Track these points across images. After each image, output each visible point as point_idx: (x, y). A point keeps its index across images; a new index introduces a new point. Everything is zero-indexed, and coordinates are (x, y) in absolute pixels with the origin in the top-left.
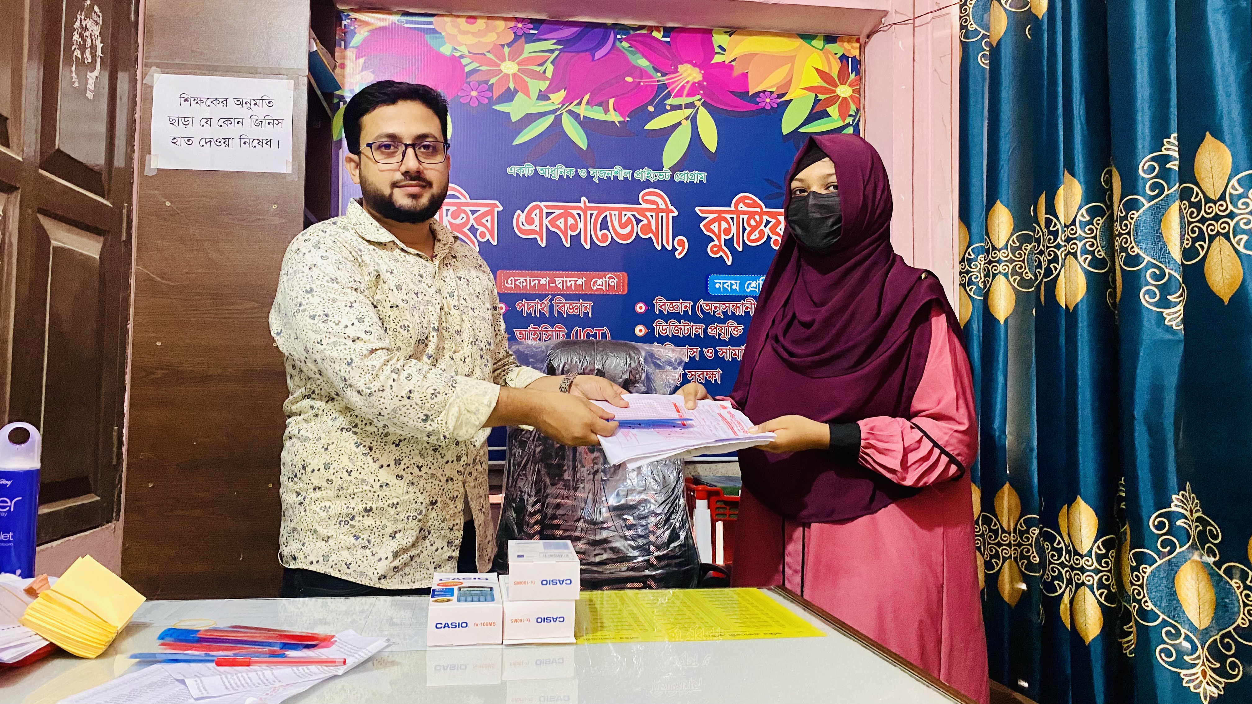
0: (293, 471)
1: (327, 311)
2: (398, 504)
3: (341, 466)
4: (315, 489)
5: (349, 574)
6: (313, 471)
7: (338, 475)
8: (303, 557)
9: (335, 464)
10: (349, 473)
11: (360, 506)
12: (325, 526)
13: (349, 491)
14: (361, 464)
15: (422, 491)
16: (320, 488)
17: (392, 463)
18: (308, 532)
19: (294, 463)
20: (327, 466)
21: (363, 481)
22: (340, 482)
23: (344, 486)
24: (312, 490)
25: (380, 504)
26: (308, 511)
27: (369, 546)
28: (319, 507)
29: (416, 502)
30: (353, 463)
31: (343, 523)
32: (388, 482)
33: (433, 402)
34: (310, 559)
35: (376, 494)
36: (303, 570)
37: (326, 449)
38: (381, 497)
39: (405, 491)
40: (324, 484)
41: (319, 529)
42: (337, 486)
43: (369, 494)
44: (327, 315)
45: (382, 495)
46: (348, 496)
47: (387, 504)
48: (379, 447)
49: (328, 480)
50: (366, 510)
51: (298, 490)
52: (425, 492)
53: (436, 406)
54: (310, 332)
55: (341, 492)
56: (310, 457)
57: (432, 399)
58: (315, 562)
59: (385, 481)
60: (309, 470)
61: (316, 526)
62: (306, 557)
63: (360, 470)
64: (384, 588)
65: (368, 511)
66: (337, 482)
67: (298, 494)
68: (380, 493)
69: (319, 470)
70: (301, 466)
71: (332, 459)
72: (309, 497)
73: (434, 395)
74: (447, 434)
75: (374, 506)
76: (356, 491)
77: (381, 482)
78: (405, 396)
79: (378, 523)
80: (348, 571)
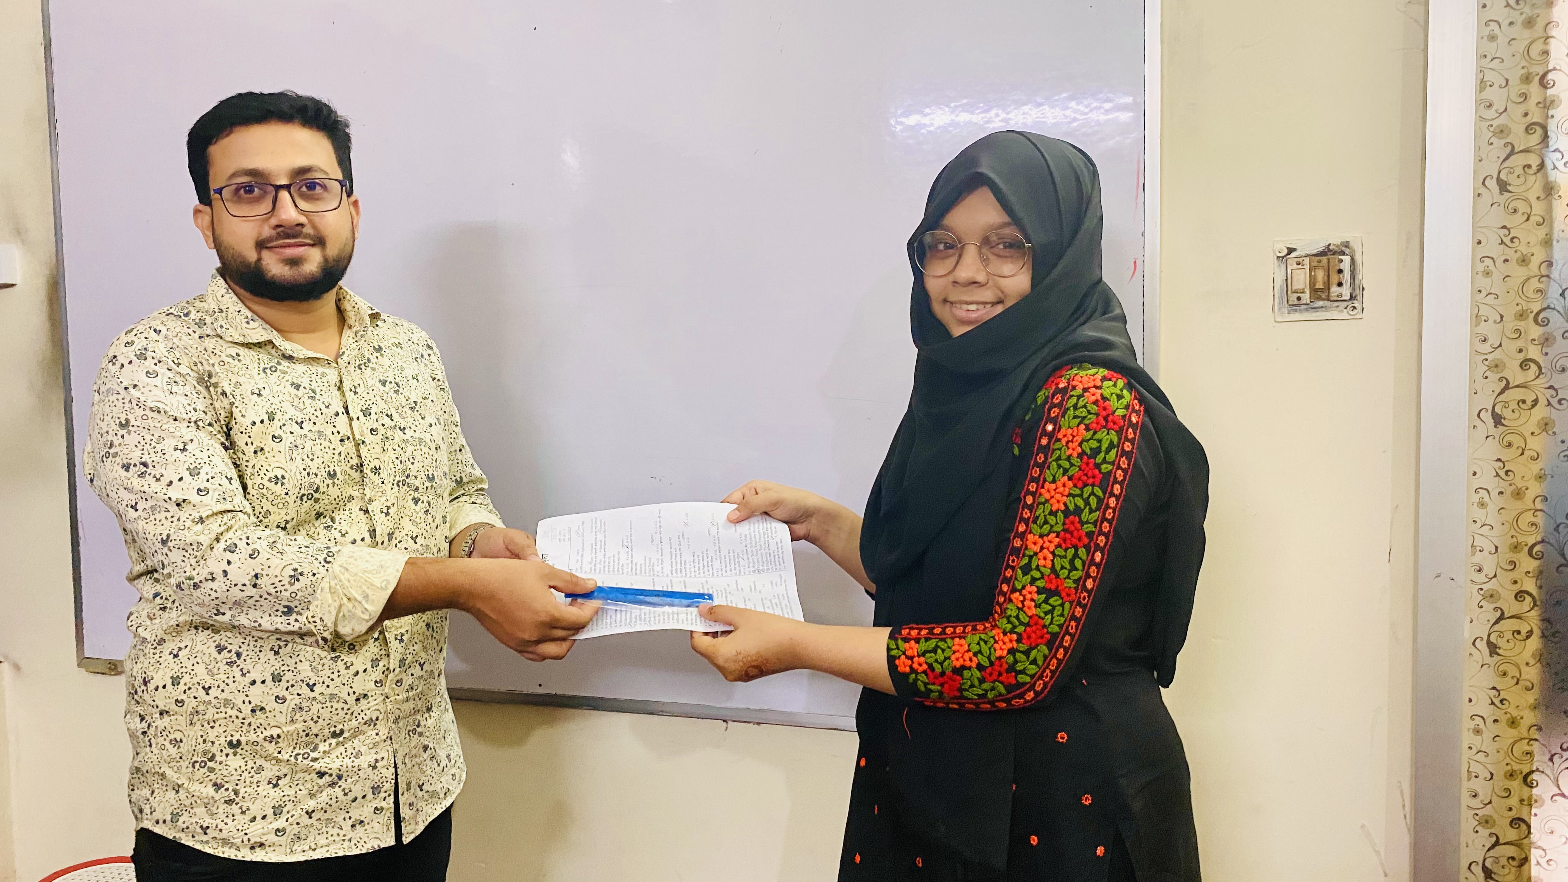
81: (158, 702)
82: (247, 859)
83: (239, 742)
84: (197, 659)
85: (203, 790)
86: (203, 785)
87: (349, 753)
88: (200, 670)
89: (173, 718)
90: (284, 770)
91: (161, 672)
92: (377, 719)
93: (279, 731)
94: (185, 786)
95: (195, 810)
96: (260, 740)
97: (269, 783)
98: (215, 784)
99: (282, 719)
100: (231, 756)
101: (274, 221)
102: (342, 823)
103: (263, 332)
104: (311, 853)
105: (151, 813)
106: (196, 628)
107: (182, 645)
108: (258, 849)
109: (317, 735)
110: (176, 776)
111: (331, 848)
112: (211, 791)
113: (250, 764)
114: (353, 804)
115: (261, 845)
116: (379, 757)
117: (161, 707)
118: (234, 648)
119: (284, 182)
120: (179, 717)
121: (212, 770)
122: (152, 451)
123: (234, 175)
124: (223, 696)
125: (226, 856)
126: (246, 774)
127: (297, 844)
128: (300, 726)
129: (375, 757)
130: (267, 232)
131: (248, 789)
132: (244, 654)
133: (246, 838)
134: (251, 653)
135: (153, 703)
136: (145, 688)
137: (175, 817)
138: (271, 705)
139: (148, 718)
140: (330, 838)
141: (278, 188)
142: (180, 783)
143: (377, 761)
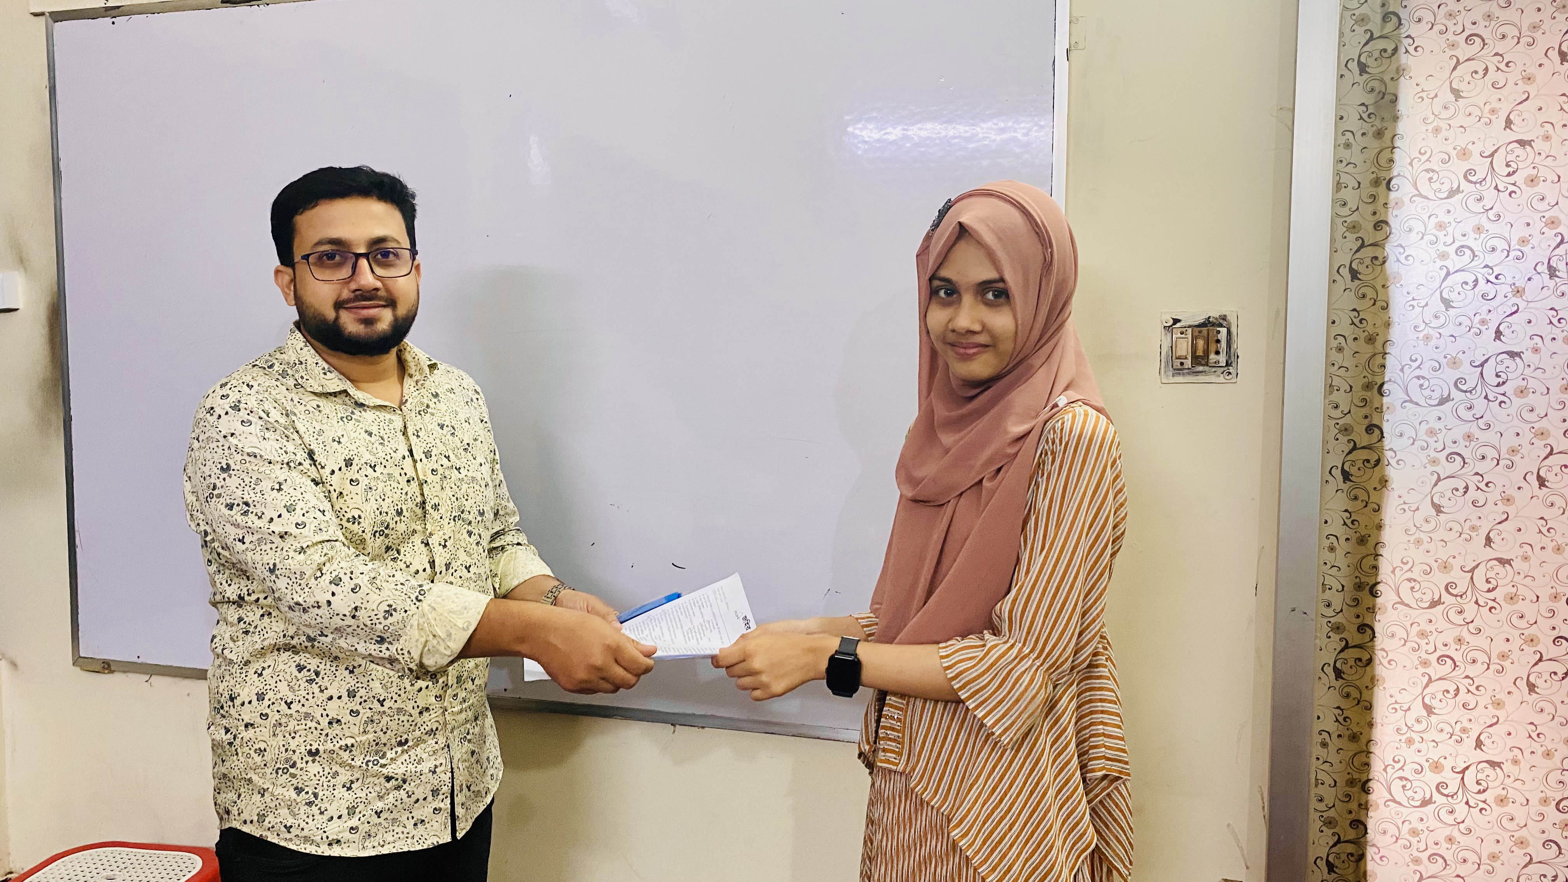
81: (243, 716)
82: (326, 854)
83: (317, 750)
84: (280, 677)
85: (286, 794)
86: (286, 789)
87: (412, 760)
88: (283, 687)
89: (257, 729)
90: (357, 776)
91: (246, 690)
92: (437, 729)
93: (353, 741)
94: (270, 790)
95: (279, 811)
96: (336, 748)
97: (344, 786)
98: (296, 788)
99: (355, 730)
100: (310, 763)
101: (353, 286)
102: (406, 822)
103: (339, 382)
104: (380, 849)
105: (239, 814)
106: (278, 650)
107: (266, 665)
108: (335, 846)
109: (385, 744)
110: (262, 781)
111: (397, 844)
112: (293, 794)
113: (327, 770)
114: (416, 805)
115: (338, 842)
116: (438, 763)
117: (247, 720)
118: (313, 667)
119: (362, 250)
120: (263, 729)
121: (293, 776)
122: (251, 492)
123: (320, 243)
124: (304, 710)
125: (307, 851)
126: (323, 778)
127: (368, 841)
128: (371, 736)
129: (435, 763)
130: (346, 294)
131: (327, 793)
132: (322, 673)
133: (324, 836)
134: (328, 672)
135: (238, 717)
136: (231, 704)
137: (262, 817)
138: (346, 718)
139: (233, 730)
140: (396, 836)
141: (358, 256)
142: (265, 787)
143: (436, 767)
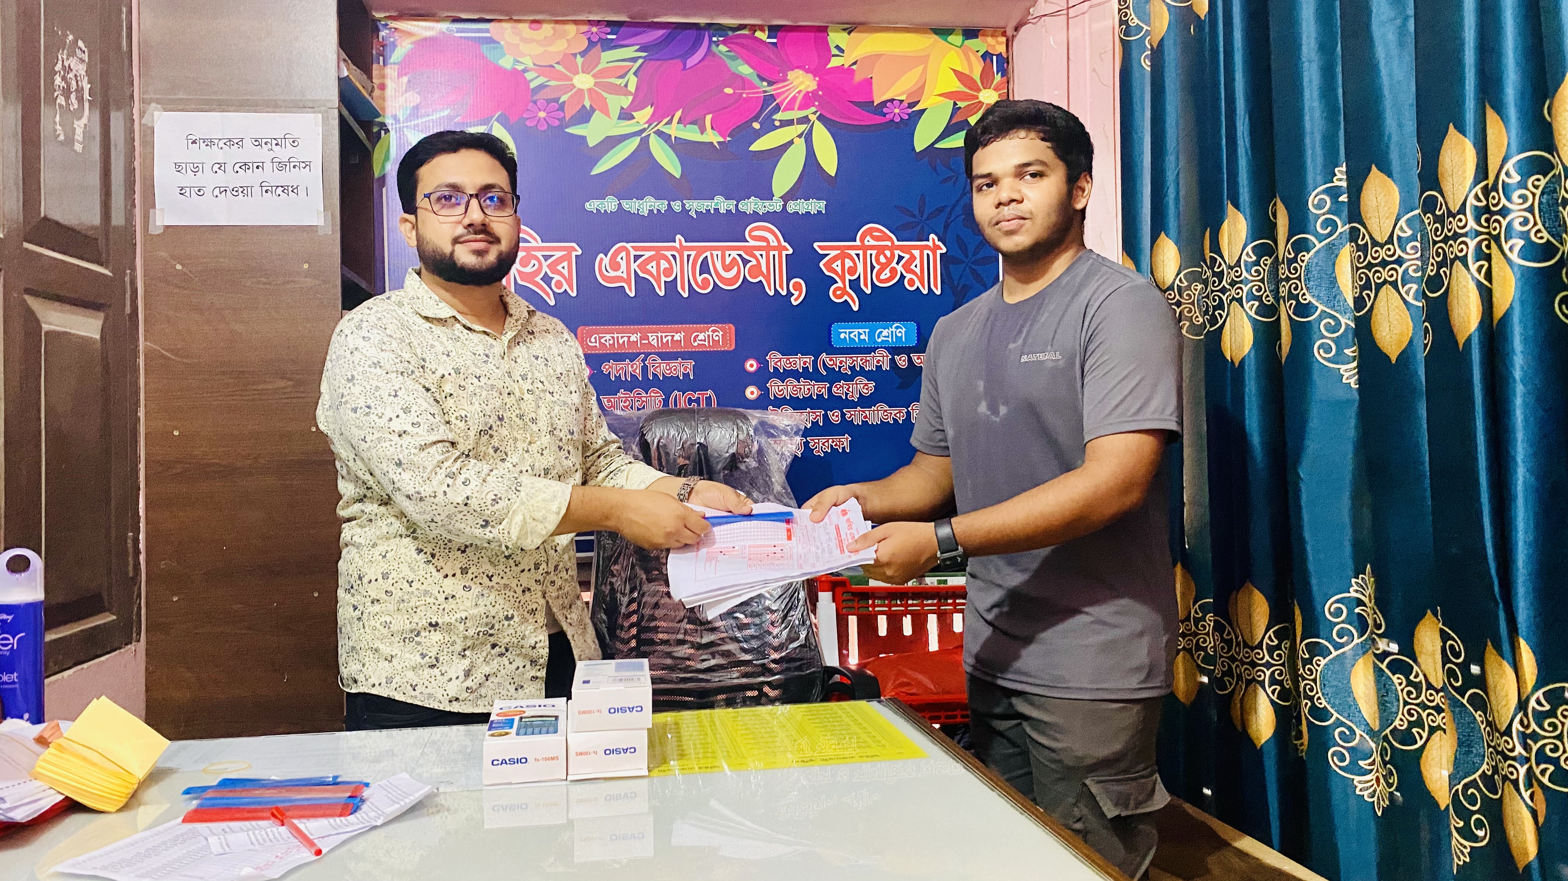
0: (349, 582)
1: (369, 402)
2: (466, 618)
3: (401, 576)
4: (373, 602)
5: (416, 697)
6: (370, 582)
7: (398, 586)
8: (363, 679)
9: (394, 574)
10: (410, 583)
11: (424, 622)
12: (388, 644)
13: (410, 604)
14: (423, 573)
15: (493, 603)
16: (378, 601)
17: (458, 572)
18: (369, 651)
19: (350, 572)
20: (385, 576)
21: (426, 592)
22: (400, 594)
23: (405, 598)
24: (369, 604)
25: (447, 619)
26: (367, 628)
27: (438, 665)
28: (379, 622)
29: (487, 617)
30: (414, 571)
31: (407, 640)
32: (454, 593)
33: (494, 509)
34: (371, 681)
35: (441, 607)
36: (365, 693)
37: (384, 557)
38: (446, 611)
39: (474, 604)
40: (383, 596)
41: (382, 647)
42: (397, 598)
43: (433, 607)
44: (369, 407)
45: (448, 608)
46: (410, 610)
47: (454, 618)
48: (443, 554)
49: (386, 591)
50: (431, 624)
51: (356, 603)
52: (497, 605)
53: (497, 513)
54: (353, 427)
55: (402, 605)
56: (366, 566)
57: (493, 505)
58: (377, 685)
59: (451, 593)
60: (365, 580)
61: (377, 644)
62: (367, 680)
63: (422, 580)
64: (456, 711)
65: (434, 625)
66: (397, 594)
67: (355, 608)
68: (446, 606)
69: (376, 580)
70: (357, 576)
71: (391, 568)
72: (367, 611)
73: (495, 501)
74: (510, 545)
75: (440, 621)
76: (418, 603)
77: (446, 593)
78: (461, 502)
79: (447, 638)
80: (414, 693)
